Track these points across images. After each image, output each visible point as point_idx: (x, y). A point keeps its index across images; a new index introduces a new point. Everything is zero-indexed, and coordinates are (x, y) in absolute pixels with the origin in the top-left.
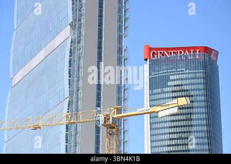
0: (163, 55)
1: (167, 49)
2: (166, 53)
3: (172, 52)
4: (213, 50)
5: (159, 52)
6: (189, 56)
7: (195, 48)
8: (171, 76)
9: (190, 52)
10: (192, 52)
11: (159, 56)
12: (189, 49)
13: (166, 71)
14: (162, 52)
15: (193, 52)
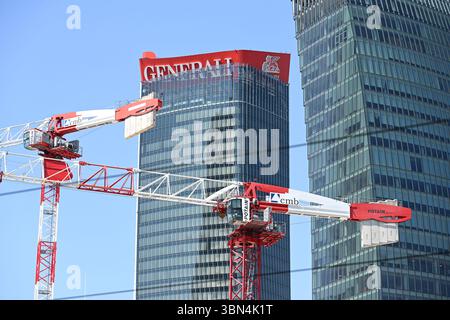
3: (181, 65)
6: (213, 73)
7: (222, 55)
8: (177, 116)
9: (213, 64)
10: (217, 63)
12: (211, 57)
13: (169, 106)
14: (164, 66)
15: (220, 63)
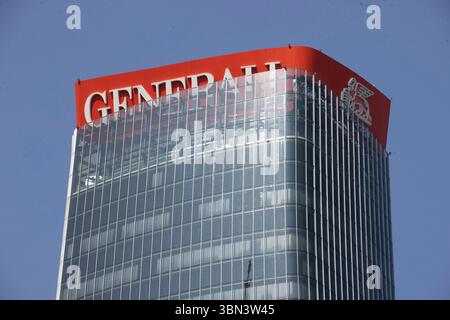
0: (132, 102)
1: (146, 77)
2: (142, 90)
3: (168, 83)
4: (354, 75)
5: (116, 92)
11: (116, 109)
